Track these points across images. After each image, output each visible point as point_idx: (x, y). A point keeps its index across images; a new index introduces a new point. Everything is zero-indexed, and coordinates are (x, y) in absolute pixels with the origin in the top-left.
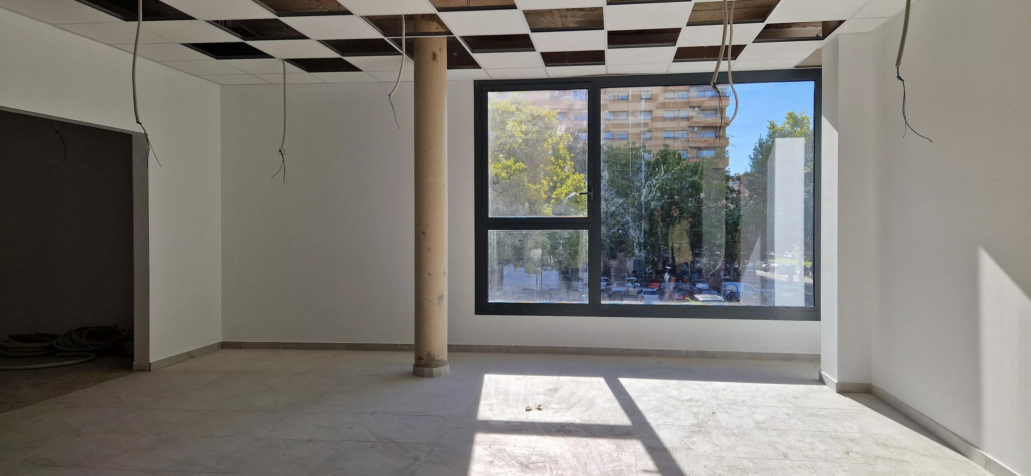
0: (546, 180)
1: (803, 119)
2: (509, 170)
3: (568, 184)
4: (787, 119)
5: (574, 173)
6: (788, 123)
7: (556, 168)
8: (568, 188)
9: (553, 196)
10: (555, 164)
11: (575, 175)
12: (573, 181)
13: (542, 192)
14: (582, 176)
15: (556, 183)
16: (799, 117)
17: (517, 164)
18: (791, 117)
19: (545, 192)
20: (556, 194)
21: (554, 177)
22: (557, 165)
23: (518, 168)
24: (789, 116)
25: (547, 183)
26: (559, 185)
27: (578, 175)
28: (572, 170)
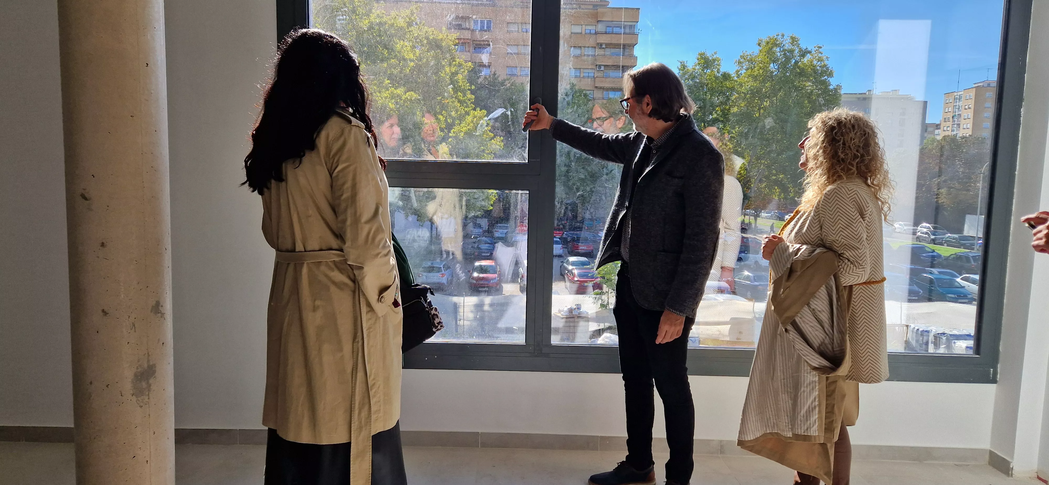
0: (442, 115)
1: (714, 60)
2: (398, 101)
3: (468, 121)
4: (698, 60)
5: (474, 109)
6: (699, 64)
7: (455, 102)
8: (468, 125)
9: (450, 134)
10: (453, 97)
11: (475, 111)
12: (474, 118)
13: (438, 129)
14: (484, 113)
15: (454, 119)
16: (710, 58)
17: (407, 93)
18: (702, 58)
19: (442, 130)
20: (454, 132)
21: (452, 112)
22: (456, 98)
23: (409, 98)
24: (700, 57)
25: (444, 119)
26: (457, 122)
27: (479, 111)
28: (471, 106)
